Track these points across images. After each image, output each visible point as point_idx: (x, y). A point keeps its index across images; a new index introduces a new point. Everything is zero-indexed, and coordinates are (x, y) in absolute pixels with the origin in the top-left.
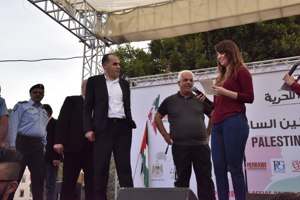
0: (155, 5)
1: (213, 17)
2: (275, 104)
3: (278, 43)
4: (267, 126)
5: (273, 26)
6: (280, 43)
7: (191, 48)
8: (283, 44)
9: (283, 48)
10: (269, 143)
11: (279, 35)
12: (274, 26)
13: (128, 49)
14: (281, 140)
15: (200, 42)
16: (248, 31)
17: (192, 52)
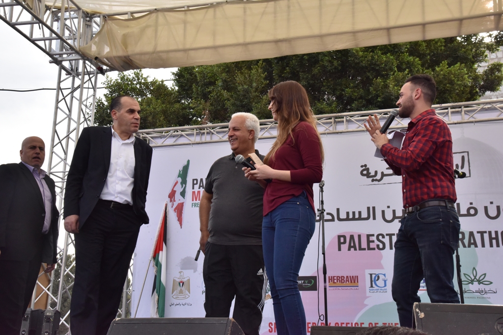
0: (186, 8)
1: (281, 35)
2: (375, 182)
3: (383, 85)
4: (362, 217)
5: (376, 57)
6: (387, 85)
7: (245, 83)
8: (391, 86)
9: (390, 93)
10: (364, 245)
11: (384, 71)
12: (378, 57)
13: (139, 79)
14: (383, 240)
15: (260, 76)
16: (338, 62)
17: (247, 91)
